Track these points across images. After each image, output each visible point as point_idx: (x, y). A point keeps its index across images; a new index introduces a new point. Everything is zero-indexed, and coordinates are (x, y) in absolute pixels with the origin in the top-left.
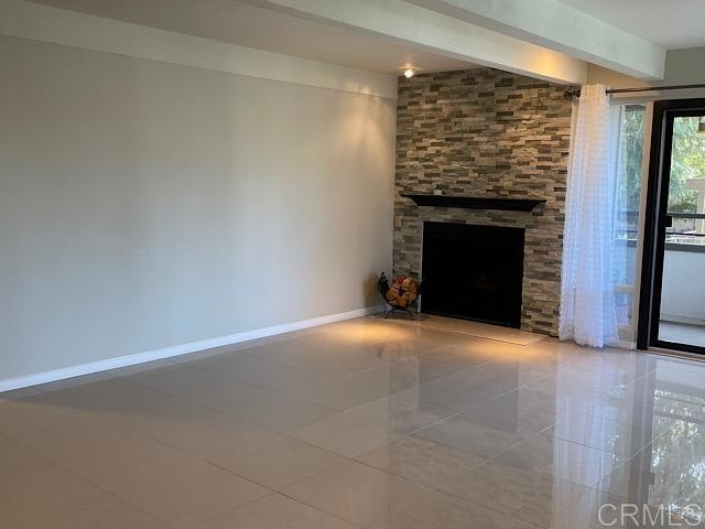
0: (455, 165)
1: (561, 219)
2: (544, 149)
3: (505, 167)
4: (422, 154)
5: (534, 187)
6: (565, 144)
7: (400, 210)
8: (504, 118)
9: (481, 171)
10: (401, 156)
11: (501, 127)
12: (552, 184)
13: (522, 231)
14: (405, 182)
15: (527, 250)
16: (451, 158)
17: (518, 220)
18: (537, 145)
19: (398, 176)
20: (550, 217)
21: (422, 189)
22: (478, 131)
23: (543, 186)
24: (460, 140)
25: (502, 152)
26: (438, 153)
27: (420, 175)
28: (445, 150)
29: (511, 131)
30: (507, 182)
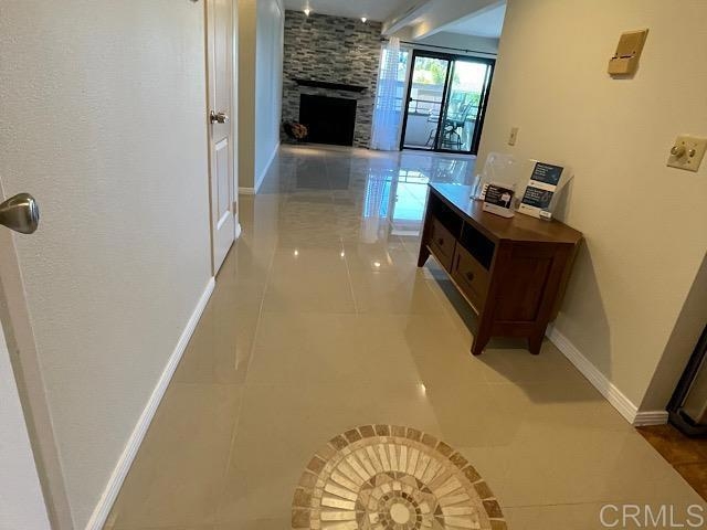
0: (321, 65)
1: (373, 97)
2: (368, 63)
3: (348, 69)
4: (301, 57)
5: (362, 81)
6: (378, 62)
7: (286, 87)
8: (348, 45)
9: (336, 70)
10: (287, 56)
11: (347, 49)
12: (371, 80)
13: (355, 102)
14: (290, 71)
15: (358, 110)
16: (319, 62)
17: (355, 96)
18: (364, 61)
19: (284, 67)
20: (369, 95)
21: (301, 76)
22: (335, 50)
23: (367, 81)
24: (324, 52)
25: (347, 62)
26: (311, 58)
27: (300, 69)
28: (314, 56)
29: (352, 52)
30: (349, 77)
